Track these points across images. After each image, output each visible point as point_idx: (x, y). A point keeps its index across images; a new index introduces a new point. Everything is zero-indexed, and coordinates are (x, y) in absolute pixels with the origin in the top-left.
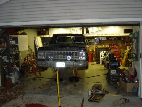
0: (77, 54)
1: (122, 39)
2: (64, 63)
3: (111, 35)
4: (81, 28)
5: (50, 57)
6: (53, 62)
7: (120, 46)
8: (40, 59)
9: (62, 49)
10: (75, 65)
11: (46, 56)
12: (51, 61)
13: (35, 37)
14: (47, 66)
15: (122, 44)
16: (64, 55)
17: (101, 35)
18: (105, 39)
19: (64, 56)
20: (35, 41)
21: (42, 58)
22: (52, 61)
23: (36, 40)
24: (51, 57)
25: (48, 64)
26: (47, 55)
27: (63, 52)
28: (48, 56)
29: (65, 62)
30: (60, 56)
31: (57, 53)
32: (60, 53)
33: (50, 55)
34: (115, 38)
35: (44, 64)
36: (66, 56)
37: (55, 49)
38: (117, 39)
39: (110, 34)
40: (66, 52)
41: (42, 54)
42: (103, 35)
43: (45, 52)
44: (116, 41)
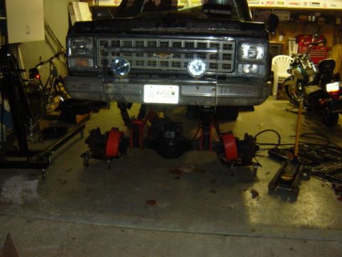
0: (232, 52)
1: (338, 21)
2: (176, 88)
3: (309, 6)
5: (117, 61)
6: (131, 82)
7: (330, 41)
8: (79, 68)
9: (170, 30)
10: (219, 97)
11: (100, 57)
12: (124, 77)
13: (71, 4)
14: (104, 99)
16: (177, 55)
17: (278, 3)
18: (287, 17)
19: (177, 60)
20: (72, 17)
21: (84, 63)
22: (127, 80)
23: (74, 14)
24: (122, 63)
25: (110, 91)
26: (106, 54)
27: (171, 42)
28: (110, 57)
29: (180, 85)
30: (158, 58)
31: (146, 44)
32: (158, 45)
33: (118, 55)
34: (317, 18)
35: (93, 89)
36: (183, 60)
37: (140, 29)
38: (322, 19)
39: (305, 3)
40: (183, 41)
41: (84, 49)
42: (283, 3)
43: (98, 41)
44: (319, 27)
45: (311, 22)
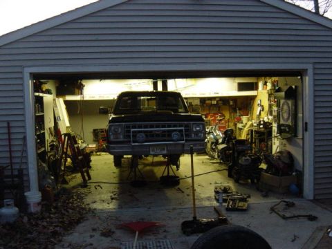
1: (231, 103)
3: (213, 95)
4: (152, 80)
7: (227, 116)
8: (116, 140)
13: (55, 100)
15: (230, 113)
17: (193, 94)
18: (198, 102)
20: (55, 109)
21: (119, 137)
23: (56, 106)
34: (217, 102)
38: (220, 102)
39: (210, 93)
42: (196, 94)
43: (126, 126)
44: (219, 107)
45: (214, 104)
